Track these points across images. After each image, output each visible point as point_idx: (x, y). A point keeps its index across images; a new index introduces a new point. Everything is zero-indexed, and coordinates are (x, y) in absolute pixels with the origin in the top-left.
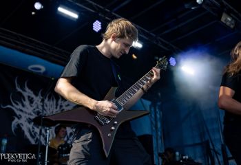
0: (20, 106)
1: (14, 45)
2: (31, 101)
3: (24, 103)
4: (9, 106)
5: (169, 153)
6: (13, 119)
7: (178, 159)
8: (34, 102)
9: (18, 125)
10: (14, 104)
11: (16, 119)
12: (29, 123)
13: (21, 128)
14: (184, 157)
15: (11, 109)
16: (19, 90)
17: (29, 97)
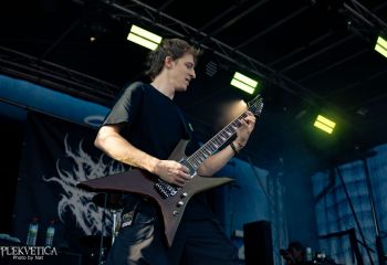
0: (70, 179)
1: (64, 87)
2: (87, 171)
3: (77, 173)
4: (54, 179)
5: (295, 250)
6: (61, 198)
7: (309, 258)
8: (92, 173)
9: (68, 208)
10: (62, 176)
11: (65, 199)
12: (84, 204)
13: (71, 212)
14: (319, 256)
15: (57, 183)
16: (70, 154)
17: (84, 164)
